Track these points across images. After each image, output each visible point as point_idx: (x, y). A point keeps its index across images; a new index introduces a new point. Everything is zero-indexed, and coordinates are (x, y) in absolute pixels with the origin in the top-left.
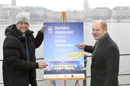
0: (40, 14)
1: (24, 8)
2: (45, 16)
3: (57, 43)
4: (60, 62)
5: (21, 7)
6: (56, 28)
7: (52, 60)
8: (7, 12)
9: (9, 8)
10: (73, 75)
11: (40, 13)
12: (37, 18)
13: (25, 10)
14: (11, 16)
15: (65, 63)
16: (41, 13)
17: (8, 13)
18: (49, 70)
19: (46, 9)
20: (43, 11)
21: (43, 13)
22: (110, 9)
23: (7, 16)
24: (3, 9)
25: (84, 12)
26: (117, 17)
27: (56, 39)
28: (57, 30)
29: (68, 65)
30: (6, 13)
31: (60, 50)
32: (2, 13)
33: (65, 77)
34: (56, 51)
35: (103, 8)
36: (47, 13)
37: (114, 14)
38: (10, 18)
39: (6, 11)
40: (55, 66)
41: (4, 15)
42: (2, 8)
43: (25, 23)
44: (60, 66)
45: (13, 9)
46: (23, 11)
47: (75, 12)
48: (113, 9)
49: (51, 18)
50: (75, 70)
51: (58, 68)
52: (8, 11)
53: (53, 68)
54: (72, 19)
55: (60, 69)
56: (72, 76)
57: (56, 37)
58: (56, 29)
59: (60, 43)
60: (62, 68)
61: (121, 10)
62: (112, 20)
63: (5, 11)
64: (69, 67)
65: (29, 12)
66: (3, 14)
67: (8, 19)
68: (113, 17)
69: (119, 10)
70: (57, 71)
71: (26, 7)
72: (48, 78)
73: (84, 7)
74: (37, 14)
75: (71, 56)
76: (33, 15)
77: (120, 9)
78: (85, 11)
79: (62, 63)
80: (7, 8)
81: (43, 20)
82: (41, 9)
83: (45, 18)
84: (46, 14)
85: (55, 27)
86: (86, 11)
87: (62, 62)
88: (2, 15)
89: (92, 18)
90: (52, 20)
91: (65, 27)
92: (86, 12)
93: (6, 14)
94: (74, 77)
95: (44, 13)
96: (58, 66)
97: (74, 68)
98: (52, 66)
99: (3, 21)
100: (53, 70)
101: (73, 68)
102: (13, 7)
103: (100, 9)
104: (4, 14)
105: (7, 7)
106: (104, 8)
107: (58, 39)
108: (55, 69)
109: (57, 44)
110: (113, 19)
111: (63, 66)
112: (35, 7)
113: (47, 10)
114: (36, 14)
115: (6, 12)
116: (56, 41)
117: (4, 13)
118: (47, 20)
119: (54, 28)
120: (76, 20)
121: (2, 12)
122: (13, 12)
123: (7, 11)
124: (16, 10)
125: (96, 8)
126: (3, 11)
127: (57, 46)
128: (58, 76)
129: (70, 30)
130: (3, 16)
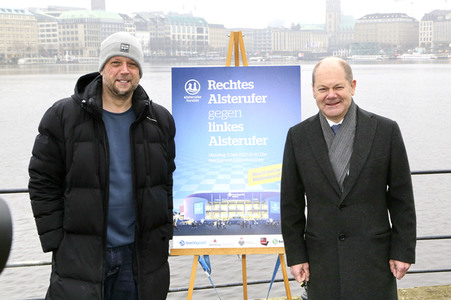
0: (184, 37)
1: (132, 16)
2: (198, 43)
3: (216, 134)
4: (224, 196)
5: (121, 15)
6: (211, 84)
7: (198, 189)
8: (77, 32)
9: (82, 20)
10: (265, 239)
11: (182, 34)
12: (174, 51)
13: (136, 24)
14: (90, 44)
15: (241, 198)
16: (186, 34)
17: (81, 35)
18: (190, 223)
19: (203, 20)
20: (191, 28)
21: (191, 34)
22: (414, 19)
23: (77, 44)
24: (65, 23)
25: (328, 29)
26: (436, 43)
27: (212, 122)
28: (216, 92)
29: (249, 207)
30: (74, 36)
31: (224, 156)
32: (62, 36)
33: (241, 243)
34: (210, 160)
35: (390, 16)
36: (204, 34)
37: (426, 33)
38: (86, 52)
39: (74, 30)
40: (208, 208)
41: (67, 42)
42: (61, 17)
43: (128, 63)
44: (224, 207)
45: (97, 22)
46: (128, 29)
47: (296, 28)
48: (423, 19)
49: (217, 50)
50: (271, 220)
51: (217, 217)
52: (81, 28)
53: (203, 216)
54: (287, 53)
55: (224, 217)
56: (265, 242)
57: (212, 114)
58: (210, 88)
59: (224, 135)
60: (232, 216)
61: (448, 20)
62: (418, 54)
63: (70, 30)
64: (253, 211)
65: (146, 30)
66: (64, 39)
67: (82, 54)
68: (423, 45)
69: (444, 20)
70: (215, 224)
71: (138, 16)
72: (185, 247)
73: (327, 12)
74: (174, 36)
75: (259, 176)
76: (161, 39)
77: (447, 18)
78: (330, 27)
79: (231, 198)
80: (77, 17)
81: (194, 56)
82: (187, 20)
83: (200, 50)
84: (201, 37)
85: (210, 82)
86: (333, 25)
87: (230, 195)
88: (62, 42)
89: (353, 49)
90: (221, 55)
91: (239, 82)
92: (333, 29)
93: (73, 39)
94: (268, 246)
95: (196, 34)
96: (217, 207)
97: (270, 216)
98: (199, 208)
99: (63, 62)
100: (202, 221)
101: (265, 216)
102: (97, 14)
103: (380, 20)
104: (68, 39)
105: (77, 15)
106: (395, 14)
107: (218, 121)
108: (208, 217)
109: (213, 138)
110: (423, 53)
111: (232, 207)
112: (166, 13)
113: (205, 24)
114: (169, 38)
115: (72, 33)
116: (212, 127)
117: (66, 36)
118: (205, 56)
119: (204, 85)
120: (300, 55)
121: (62, 30)
122: (97, 32)
123: (76, 27)
124: (105, 23)
125: (368, 16)
126: (64, 28)
127: (216, 144)
128: (218, 242)
129: (257, 91)
130: (65, 45)
